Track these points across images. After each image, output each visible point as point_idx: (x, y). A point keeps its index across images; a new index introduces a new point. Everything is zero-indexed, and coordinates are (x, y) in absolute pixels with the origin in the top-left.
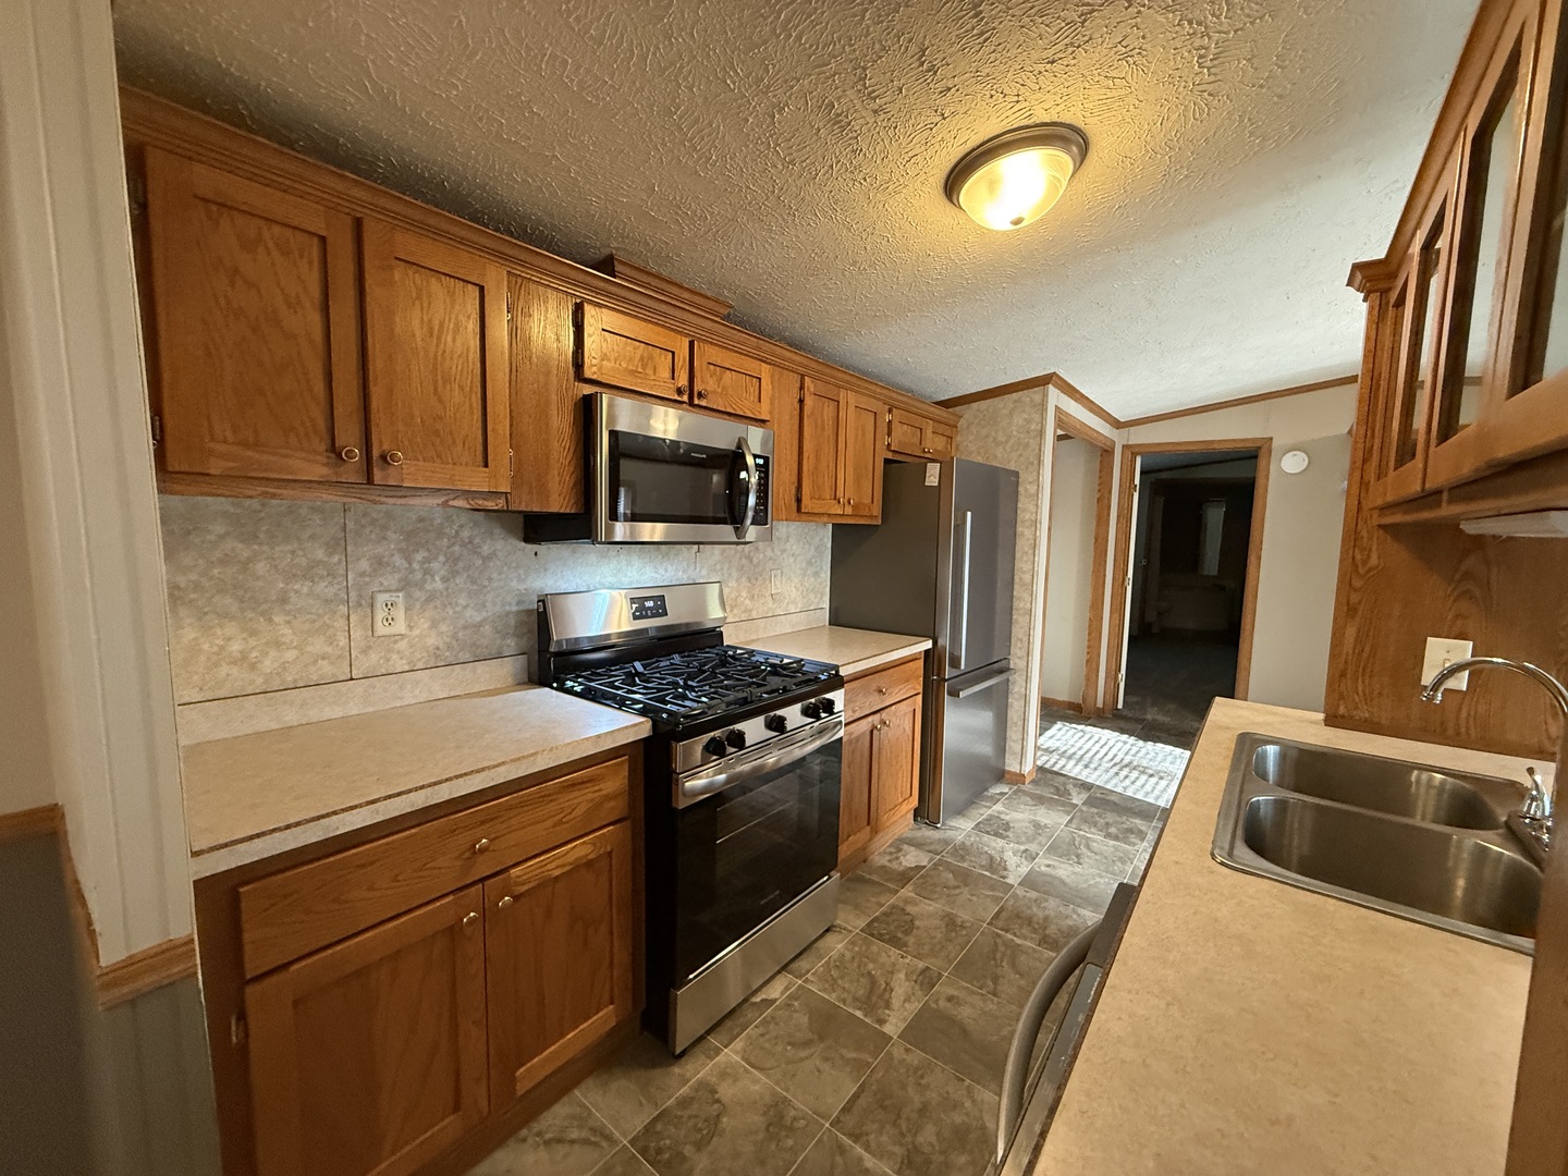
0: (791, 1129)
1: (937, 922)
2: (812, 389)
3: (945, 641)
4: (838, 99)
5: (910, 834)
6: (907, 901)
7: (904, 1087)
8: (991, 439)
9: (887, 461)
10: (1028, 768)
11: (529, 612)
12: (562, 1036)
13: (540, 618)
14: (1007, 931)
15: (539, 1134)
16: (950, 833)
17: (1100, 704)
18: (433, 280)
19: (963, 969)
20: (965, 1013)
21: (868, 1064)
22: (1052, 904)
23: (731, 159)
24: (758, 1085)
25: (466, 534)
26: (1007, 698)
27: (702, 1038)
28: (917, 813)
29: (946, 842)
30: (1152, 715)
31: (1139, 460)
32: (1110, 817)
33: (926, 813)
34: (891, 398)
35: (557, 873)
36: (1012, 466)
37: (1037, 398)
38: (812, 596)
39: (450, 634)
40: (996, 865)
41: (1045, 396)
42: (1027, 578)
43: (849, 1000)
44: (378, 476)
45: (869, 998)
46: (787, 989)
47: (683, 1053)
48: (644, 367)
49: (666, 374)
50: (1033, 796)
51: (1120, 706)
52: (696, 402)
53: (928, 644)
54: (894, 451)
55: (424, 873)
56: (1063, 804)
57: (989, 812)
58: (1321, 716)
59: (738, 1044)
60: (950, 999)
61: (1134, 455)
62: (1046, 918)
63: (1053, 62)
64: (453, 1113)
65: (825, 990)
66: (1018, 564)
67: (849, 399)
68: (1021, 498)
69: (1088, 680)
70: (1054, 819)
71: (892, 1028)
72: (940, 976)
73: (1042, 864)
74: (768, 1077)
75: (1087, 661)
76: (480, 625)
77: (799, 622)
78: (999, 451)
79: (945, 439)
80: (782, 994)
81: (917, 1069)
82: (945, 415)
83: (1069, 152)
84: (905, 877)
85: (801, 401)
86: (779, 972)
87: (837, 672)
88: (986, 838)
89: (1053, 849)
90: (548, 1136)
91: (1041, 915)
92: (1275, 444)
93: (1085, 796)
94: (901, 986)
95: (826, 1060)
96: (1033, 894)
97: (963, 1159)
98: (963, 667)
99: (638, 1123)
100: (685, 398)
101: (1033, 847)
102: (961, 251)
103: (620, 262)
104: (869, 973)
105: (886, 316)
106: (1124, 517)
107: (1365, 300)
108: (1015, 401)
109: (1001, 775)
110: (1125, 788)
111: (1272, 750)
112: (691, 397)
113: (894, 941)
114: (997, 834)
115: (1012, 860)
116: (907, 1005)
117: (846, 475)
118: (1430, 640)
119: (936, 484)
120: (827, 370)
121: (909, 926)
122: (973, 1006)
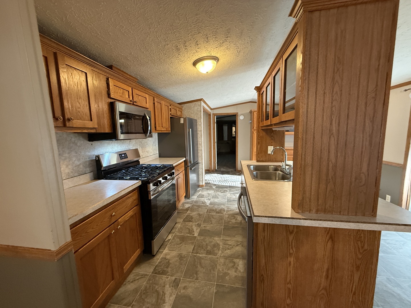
0: (184, 257)
1: (197, 215)
2: (156, 100)
3: (188, 158)
4: (179, 46)
5: (185, 202)
6: (189, 214)
7: (202, 243)
8: (190, 112)
9: (171, 118)
10: (204, 184)
11: (92, 160)
12: (131, 258)
13: (98, 161)
14: (210, 213)
15: (129, 281)
16: (193, 199)
17: (213, 169)
18: (74, 70)
19: (204, 221)
20: (208, 228)
21: (194, 242)
22: (216, 207)
23: (153, 51)
24: (174, 253)
25: (73, 140)
26: (199, 169)
27: (158, 251)
28: (185, 197)
29: (193, 201)
30: (222, 169)
32: (221, 189)
33: (187, 196)
34: (171, 103)
35: (127, 219)
36: (195, 118)
37: (199, 104)
38: (155, 151)
39: (72, 168)
40: (204, 203)
41: (201, 103)
42: (201, 143)
43: (186, 233)
44: (68, 124)
45: (189, 232)
46: (172, 236)
47: (155, 255)
48: (123, 94)
49: (127, 97)
50: (206, 189)
51: (216, 169)
52: (134, 104)
53: (185, 159)
54: (172, 115)
55: (102, 223)
56: (212, 189)
57: (199, 193)
58: (256, 161)
59: (167, 249)
60: (204, 227)
61: (215, 116)
62: (216, 209)
63: (217, 48)
64: (113, 280)
65: (180, 234)
66: (198, 140)
67: (163, 102)
68: (198, 125)
69: (210, 164)
70: (211, 192)
71: (196, 235)
72: (201, 224)
73: (212, 200)
74: (175, 251)
75: (210, 160)
76: (80, 164)
77: (153, 157)
78: (192, 115)
79: (180, 112)
80: (171, 237)
81: (203, 239)
82: (180, 106)
83: (216, 61)
84: (187, 209)
85: (154, 103)
86: (169, 234)
87: (173, 166)
88: (200, 198)
89: (213, 197)
90: (131, 281)
91: (215, 209)
92: (239, 114)
93: (215, 187)
94: (195, 228)
95: (186, 244)
96: (212, 206)
97: (216, 249)
98: (192, 163)
99: (152, 270)
100: (132, 103)
101: (209, 198)
102: (192, 74)
103: (114, 67)
104: (188, 228)
105: (173, 85)
106: (214, 129)
107: (257, 92)
108: (195, 104)
109: (199, 186)
110: (222, 184)
111: (252, 167)
112: (133, 102)
113: (190, 221)
114: (202, 197)
115: (206, 201)
116: (197, 230)
117: (164, 121)
118: (268, 146)
119: (183, 123)
120: (159, 96)
121: (192, 218)
122: (209, 227)
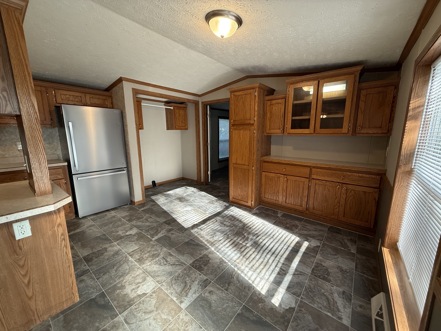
8: (117, 100)
10: (136, 200)
17: (202, 181)
31: (208, 106)
37: (122, 85)
42: (128, 143)
50: (131, 208)
51: (210, 181)
53: (65, 164)
54: (60, 103)
75: (197, 168)
78: (119, 104)
106: (204, 124)
108: (119, 87)
